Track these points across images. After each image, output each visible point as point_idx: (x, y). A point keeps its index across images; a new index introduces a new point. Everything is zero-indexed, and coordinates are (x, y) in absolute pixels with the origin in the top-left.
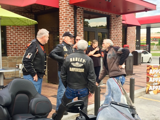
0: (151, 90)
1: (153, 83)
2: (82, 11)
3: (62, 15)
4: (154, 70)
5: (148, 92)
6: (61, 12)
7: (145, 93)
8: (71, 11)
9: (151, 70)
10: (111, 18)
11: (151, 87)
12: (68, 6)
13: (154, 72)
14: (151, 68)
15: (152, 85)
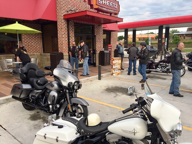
0: (114, 73)
1: (115, 69)
2: (73, 23)
3: (59, 26)
4: (116, 61)
5: (112, 74)
6: (58, 24)
7: (111, 75)
8: (65, 23)
9: (114, 61)
10: (95, 27)
11: (114, 71)
12: (63, 20)
13: (116, 62)
14: (114, 60)
15: (115, 70)
